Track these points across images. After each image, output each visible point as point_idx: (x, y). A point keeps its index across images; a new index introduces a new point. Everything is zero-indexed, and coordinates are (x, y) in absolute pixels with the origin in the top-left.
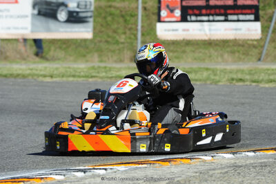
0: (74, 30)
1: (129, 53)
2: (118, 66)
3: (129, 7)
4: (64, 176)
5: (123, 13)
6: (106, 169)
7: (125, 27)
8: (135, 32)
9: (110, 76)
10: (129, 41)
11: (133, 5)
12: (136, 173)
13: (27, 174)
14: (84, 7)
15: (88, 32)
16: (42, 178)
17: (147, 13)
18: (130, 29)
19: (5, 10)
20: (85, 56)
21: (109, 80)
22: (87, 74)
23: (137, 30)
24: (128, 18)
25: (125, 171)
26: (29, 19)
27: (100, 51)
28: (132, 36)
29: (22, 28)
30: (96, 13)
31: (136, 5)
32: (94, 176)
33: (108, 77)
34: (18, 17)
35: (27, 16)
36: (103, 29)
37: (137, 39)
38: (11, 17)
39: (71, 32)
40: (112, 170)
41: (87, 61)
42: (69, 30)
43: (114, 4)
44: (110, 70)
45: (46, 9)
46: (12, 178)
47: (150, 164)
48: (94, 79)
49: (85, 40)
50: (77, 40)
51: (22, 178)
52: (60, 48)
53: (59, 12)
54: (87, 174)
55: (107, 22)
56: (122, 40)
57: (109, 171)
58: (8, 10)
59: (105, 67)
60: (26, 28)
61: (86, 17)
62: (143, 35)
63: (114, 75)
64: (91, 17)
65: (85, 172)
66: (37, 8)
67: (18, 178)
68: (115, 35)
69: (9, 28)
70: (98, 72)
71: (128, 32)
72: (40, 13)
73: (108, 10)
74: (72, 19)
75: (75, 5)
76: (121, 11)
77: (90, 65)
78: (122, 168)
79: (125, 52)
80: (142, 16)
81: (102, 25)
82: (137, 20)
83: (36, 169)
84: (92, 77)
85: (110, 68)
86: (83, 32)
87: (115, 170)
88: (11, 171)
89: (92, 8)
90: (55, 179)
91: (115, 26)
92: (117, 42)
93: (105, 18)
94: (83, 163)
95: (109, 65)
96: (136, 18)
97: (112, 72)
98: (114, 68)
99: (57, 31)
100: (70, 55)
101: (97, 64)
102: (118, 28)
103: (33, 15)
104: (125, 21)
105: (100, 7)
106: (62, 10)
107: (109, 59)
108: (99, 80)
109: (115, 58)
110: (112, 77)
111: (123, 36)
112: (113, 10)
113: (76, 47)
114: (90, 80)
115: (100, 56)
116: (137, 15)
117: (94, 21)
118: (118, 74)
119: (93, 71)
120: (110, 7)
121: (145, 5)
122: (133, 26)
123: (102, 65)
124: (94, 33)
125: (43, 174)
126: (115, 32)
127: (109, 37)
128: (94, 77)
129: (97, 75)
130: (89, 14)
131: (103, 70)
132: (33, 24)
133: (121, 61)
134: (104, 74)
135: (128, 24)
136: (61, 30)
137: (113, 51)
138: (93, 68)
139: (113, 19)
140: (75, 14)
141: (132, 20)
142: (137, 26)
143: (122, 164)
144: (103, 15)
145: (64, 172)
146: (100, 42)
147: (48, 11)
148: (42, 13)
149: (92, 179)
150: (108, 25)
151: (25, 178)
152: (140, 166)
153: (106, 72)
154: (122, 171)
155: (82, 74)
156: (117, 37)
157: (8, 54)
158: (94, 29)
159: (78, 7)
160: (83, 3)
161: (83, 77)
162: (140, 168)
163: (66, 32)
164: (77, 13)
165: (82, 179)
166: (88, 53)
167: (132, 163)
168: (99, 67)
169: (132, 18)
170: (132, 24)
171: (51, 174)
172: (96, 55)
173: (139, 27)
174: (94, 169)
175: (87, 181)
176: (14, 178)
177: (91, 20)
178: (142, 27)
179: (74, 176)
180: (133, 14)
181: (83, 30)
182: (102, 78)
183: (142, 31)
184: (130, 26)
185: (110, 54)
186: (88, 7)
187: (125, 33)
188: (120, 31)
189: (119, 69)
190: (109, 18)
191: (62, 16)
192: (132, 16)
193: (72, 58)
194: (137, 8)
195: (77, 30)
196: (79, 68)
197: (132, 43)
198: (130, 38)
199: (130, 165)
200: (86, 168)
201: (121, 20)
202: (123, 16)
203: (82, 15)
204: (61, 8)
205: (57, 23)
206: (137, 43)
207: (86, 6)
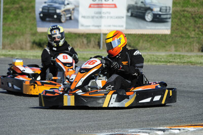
0: (157, 28)
1: (197, 45)
2: (189, 54)
3: (198, 11)
4: (149, 133)
5: (194, 16)
6: (179, 130)
7: (195, 26)
9: (183, 61)
10: (197, 36)
12: (202, 132)
14: (164, 11)
15: (167, 29)
18: (199, 27)
19: (107, 12)
20: (165, 47)
21: (182, 65)
22: (166, 60)
24: (197, 20)
25: (194, 131)
26: (124, 19)
27: (176, 43)
29: (119, 26)
30: (173, 16)
33: (181, 62)
34: (116, 18)
35: (123, 17)
36: (178, 27)
38: (112, 17)
39: (155, 29)
40: (185, 131)
41: (166, 51)
42: (154, 27)
43: (187, 9)
44: (183, 58)
45: (137, 12)
48: (171, 64)
49: (165, 35)
50: (159, 35)
52: (147, 41)
53: (146, 14)
54: (166, 132)
55: (181, 22)
56: (193, 36)
57: (182, 131)
58: (109, 13)
59: (180, 55)
60: (122, 26)
61: (167, 18)
63: (186, 61)
64: (170, 18)
65: (164, 131)
66: (130, 11)
68: (187, 32)
69: (110, 26)
70: (174, 59)
71: (197, 30)
72: (132, 15)
73: (182, 13)
74: (156, 20)
75: (159, 9)
76: (192, 14)
77: (168, 53)
78: (191, 129)
79: (195, 44)
81: (177, 24)
83: (128, 128)
84: (170, 62)
85: (183, 56)
86: (164, 29)
87: (187, 130)
89: (171, 12)
91: (187, 25)
92: (189, 37)
93: (180, 19)
94: (163, 125)
95: (183, 54)
97: (185, 59)
98: (186, 56)
99: (145, 28)
100: (154, 46)
101: (173, 53)
102: (189, 27)
103: (127, 16)
104: (195, 21)
105: (177, 11)
106: (149, 13)
107: (182, 49)
108: (175, 64)
109: (187, 49)
110: (184, 63)
111: (193, 33)
112: (186, 14)
113: (159, 40)
114: (168, 64)
115: (175, 47)
117: (172, 21)
118: (189, 60)
119: (171, 58)
120: (184, 11)
122: (201, 26)
123: (178, 53)
124: (171, 30)
125: (133, 132)
126: (187, 29)
127: (182, 33)
128: (172, 62)
129: (174, 60)
130: (168, 16)
131: (178, 57)
132: (127, 23)
133: (192, 51)
134: (179, 60)
136: (148, 27)
137: (186, 44)
138: (171, 55)
139: (186, 20)
140: (158, 16)
143: (192, 126)
144: (179, 17)
145: (149, 131)
146: (176, 36)
147: (138, 14)
148: (134, 15)
150: (182, 24)
153: (180, 59)
154: (192, 131)
155: (163, 59)
156: (189, 33)
158: (172, 27)
159: (160, 11)
160: (165, 8)
161: (163, 62)
163: (151, 29)
164: (160, 15)
166: (167, 45)
167: (199, 125)
168: (175, 55)
169: (200, 20)
170: (200, 24)
171: (139, 132)
172: (173, 46)
174: (171, 129)
177: (170, 20)
179: (156, 134)
180: (201, 16)
181: (164, 27)
182: (178, 63)
184: (198, 25)
185: (183, 46)
186: (168, 11)
187: (195, 31)
188: (191, 29)
189: (190, 57)
190: (183, 20)
191: (149, 17)
192: (200, 18)
193: (155, 48)
195: (159, 27)
196: (160, 56)
197: (200, 38)
198: (198, 34)
199: (198, 127)
200: (165, 128)
201: (192, 21)
202: (193, 18)
203: (162, 16)
204: (149, 11)
205: (145, 23)
207: (166, 10)
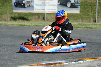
0: (73, 10)
1: (93, 19)
2: (89, 23)
3: (93, 2)
4: (68, 63)
5: (91, 4)
6: (83, 61)
7: (92, 9)
8: (95, 11)
9: (86, 27)
10: (93, 14)
11: (95, 1)
12: (94, 62)
13: (54, 62)
14: (77, 2)
15: (78, 11)
16: (60, 64)
17: (100, 4)
18: (93, 10)
19: (48, 3)
20: (77, 20)
21: (85, 29)
23: (96, 11)
24: (93, 6)
25: (90, 62)
28: (94, 13)
29: (54, 9)
30: (81, 4)
31: (96, 1)
32: (79, 63)
33: (85, 28)
34: (53, 5)
35: (56, 5)
36: (83, 10)
37: (96, 14)
38: (50, 5)
39: (72, 11)
40: (86, 61)
42: (71, 10)
43: (87, 1)
44: (86, 25)
45: (63, 3)
46: (49, 63)
47: (100, 59)
49: (77, 14)
51: (53, 63)
53: (68, 4)
54: (76, 62)
55: (85, 7)
56: (91, 14)
57: (84, 61)
59: (84, 24)
60: (56, 9)
61: (78, 6)
62: (98, 12)
63: (87, 27)
64: (79, 6)
65: (75, 62)
66: (59, 2)
67: (51, 63)
69: (49, 9)
70: (81, 26)
74: (72, 6)
75: (74, 1)
76: (90, 4)
77: (78, 23)
78: (89, 60)
79: (91, 19)
80: (98, 5)
81: (83, 9)
82: (96, 7)
83: (58, 60)
84: (79, 27)
85: (86, 24)
86: (76, 11)
87: (87, 61)
88: (48, 61)
89: (80, 3)
90: (64, 64)
91: (88, 9)
92: (88, 15)
93: (84, 6)
94: (75, 58)
95: (86, 23)
96: (96, 6)
97: (86, 26)
98: (87, 24)
100: (71, 20)
101: (81, 23)
102: (89, 10)
103: (58, 5)
104: (92, 7)
105: (83, 2)
106: (69, 3)
107: (85, 21)
108: (82, 29)
109: (88, 21)
110: (86, 28)
111: (91, 13)
113: (74, 17)
114: (78, 28)
115: (82, 20)
116: (96, 5)
118: (88, 26)
119: (80, 25)
120: (86, 2)
121: (99, 2)
122: (95, 9)
123: (83, 23)
124: (80, 12)
125: (60, 62)
126: (88, 11)
127: (86, 13)
128: (80, 27)
129: (81, 27)
130: (79, 5)
131: (83, 25)
132: (58, 8)
134: (83, 26)
135: (93, 8)
136: (68, 10)
137: (87, 18)
138: (79, 24)
140: (73, 5)
141: (94, 7)
142: (96, 9)
144: (84, 5)
145: (68, 62)
147: (64, 3)
148: (61, 4)
149: (78, 64)
151: (54, 63)
152: (96, 60)
153: (84, 26)
154: (89, 62)
155: (75, 26)
156: (89, 13)
157: (49, 19)
158: (80, 10)
159: (74, 2)
160: (77, 1)
161: (76, 27)
162: (96, 61)
163: (70, 11)
164: (74, 4)
165: (74, 64)
166: (78, 19)
167: (93, 59)
169: (94, 6)
170: (94, 8)
171: (63, 62)
173: (97, 10)
174: (79, 61)
175: (76, 65)
176: (50, 63)
177: (79, 7)
178: (98, 9)
179: (72, 63)
180: (95, 5)
181: (76, 10)
182: (83, 28)
183: (98, 11)
184: (93, 9)
185: (86, 19)
186: (78, 2)
187: (91, 12)
189: (89, 25)
190: (86, 6)
191: (69, 5)
192: (94, 5)
193: (72, 21)
194: (96, 2)
195: (74, 10)
196: (74, 24)
197: (94, 16)
198: (93, 13)
199: (92, 59)
200: (76, 60)
201: (90, 7)
202: (91, 6)
203: (76, 5)
204: (69, 2)
205: (67, 8)
206: (96, 15)
207: (78, 1)
